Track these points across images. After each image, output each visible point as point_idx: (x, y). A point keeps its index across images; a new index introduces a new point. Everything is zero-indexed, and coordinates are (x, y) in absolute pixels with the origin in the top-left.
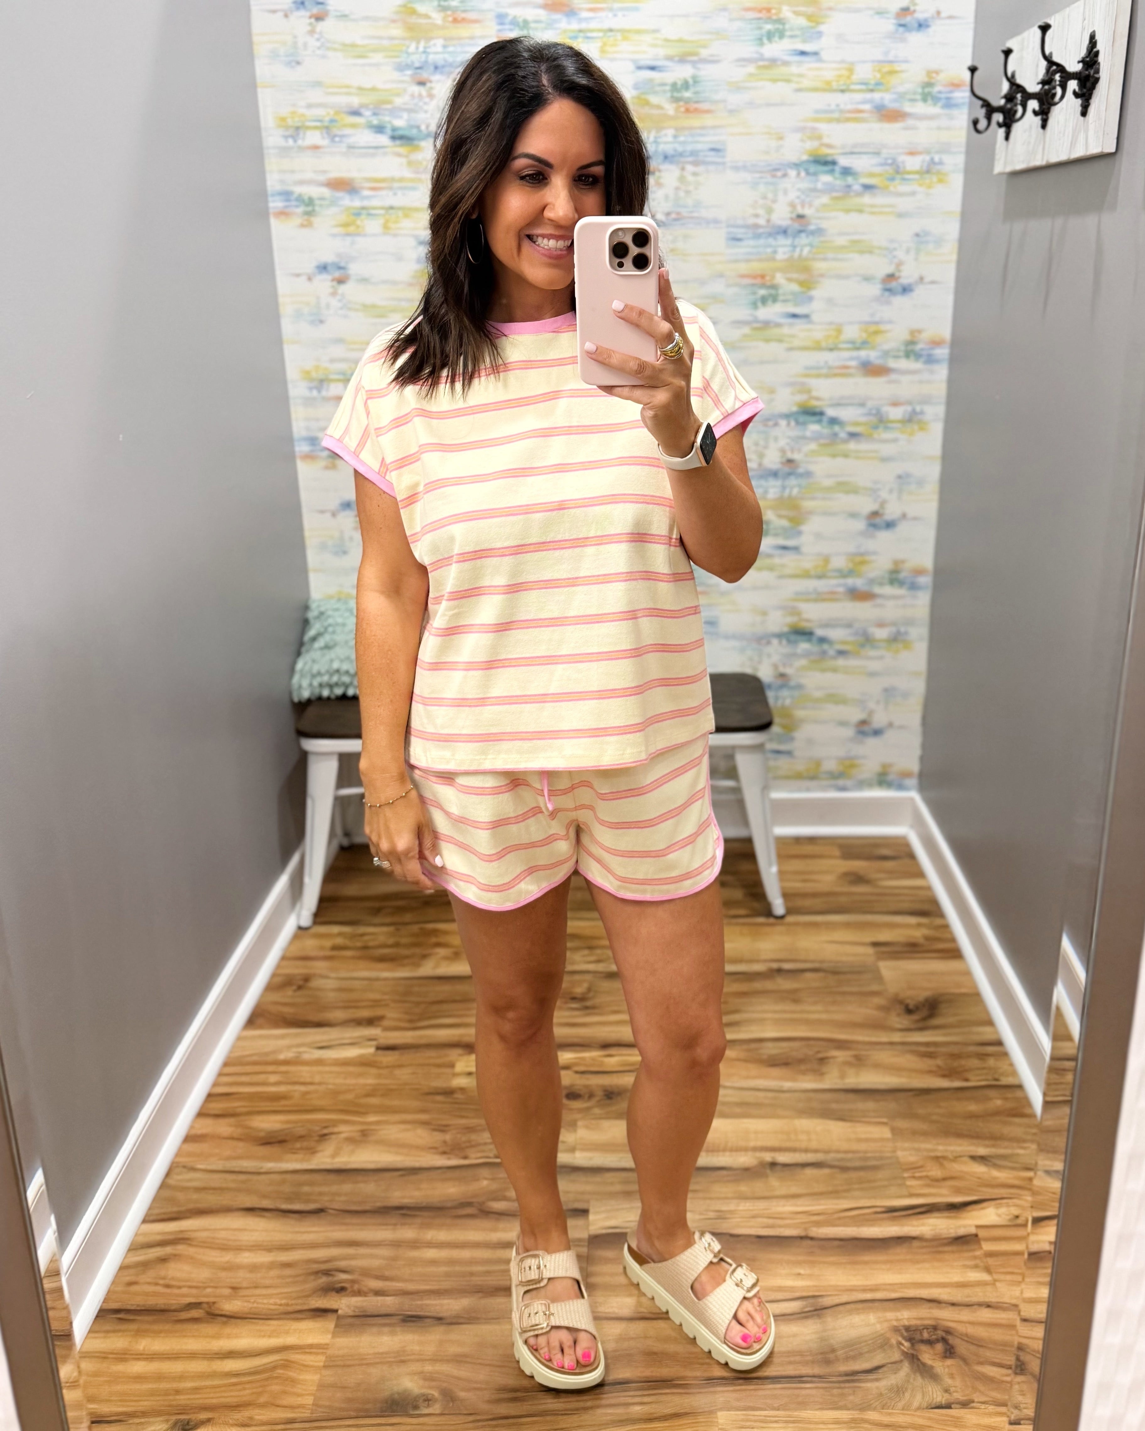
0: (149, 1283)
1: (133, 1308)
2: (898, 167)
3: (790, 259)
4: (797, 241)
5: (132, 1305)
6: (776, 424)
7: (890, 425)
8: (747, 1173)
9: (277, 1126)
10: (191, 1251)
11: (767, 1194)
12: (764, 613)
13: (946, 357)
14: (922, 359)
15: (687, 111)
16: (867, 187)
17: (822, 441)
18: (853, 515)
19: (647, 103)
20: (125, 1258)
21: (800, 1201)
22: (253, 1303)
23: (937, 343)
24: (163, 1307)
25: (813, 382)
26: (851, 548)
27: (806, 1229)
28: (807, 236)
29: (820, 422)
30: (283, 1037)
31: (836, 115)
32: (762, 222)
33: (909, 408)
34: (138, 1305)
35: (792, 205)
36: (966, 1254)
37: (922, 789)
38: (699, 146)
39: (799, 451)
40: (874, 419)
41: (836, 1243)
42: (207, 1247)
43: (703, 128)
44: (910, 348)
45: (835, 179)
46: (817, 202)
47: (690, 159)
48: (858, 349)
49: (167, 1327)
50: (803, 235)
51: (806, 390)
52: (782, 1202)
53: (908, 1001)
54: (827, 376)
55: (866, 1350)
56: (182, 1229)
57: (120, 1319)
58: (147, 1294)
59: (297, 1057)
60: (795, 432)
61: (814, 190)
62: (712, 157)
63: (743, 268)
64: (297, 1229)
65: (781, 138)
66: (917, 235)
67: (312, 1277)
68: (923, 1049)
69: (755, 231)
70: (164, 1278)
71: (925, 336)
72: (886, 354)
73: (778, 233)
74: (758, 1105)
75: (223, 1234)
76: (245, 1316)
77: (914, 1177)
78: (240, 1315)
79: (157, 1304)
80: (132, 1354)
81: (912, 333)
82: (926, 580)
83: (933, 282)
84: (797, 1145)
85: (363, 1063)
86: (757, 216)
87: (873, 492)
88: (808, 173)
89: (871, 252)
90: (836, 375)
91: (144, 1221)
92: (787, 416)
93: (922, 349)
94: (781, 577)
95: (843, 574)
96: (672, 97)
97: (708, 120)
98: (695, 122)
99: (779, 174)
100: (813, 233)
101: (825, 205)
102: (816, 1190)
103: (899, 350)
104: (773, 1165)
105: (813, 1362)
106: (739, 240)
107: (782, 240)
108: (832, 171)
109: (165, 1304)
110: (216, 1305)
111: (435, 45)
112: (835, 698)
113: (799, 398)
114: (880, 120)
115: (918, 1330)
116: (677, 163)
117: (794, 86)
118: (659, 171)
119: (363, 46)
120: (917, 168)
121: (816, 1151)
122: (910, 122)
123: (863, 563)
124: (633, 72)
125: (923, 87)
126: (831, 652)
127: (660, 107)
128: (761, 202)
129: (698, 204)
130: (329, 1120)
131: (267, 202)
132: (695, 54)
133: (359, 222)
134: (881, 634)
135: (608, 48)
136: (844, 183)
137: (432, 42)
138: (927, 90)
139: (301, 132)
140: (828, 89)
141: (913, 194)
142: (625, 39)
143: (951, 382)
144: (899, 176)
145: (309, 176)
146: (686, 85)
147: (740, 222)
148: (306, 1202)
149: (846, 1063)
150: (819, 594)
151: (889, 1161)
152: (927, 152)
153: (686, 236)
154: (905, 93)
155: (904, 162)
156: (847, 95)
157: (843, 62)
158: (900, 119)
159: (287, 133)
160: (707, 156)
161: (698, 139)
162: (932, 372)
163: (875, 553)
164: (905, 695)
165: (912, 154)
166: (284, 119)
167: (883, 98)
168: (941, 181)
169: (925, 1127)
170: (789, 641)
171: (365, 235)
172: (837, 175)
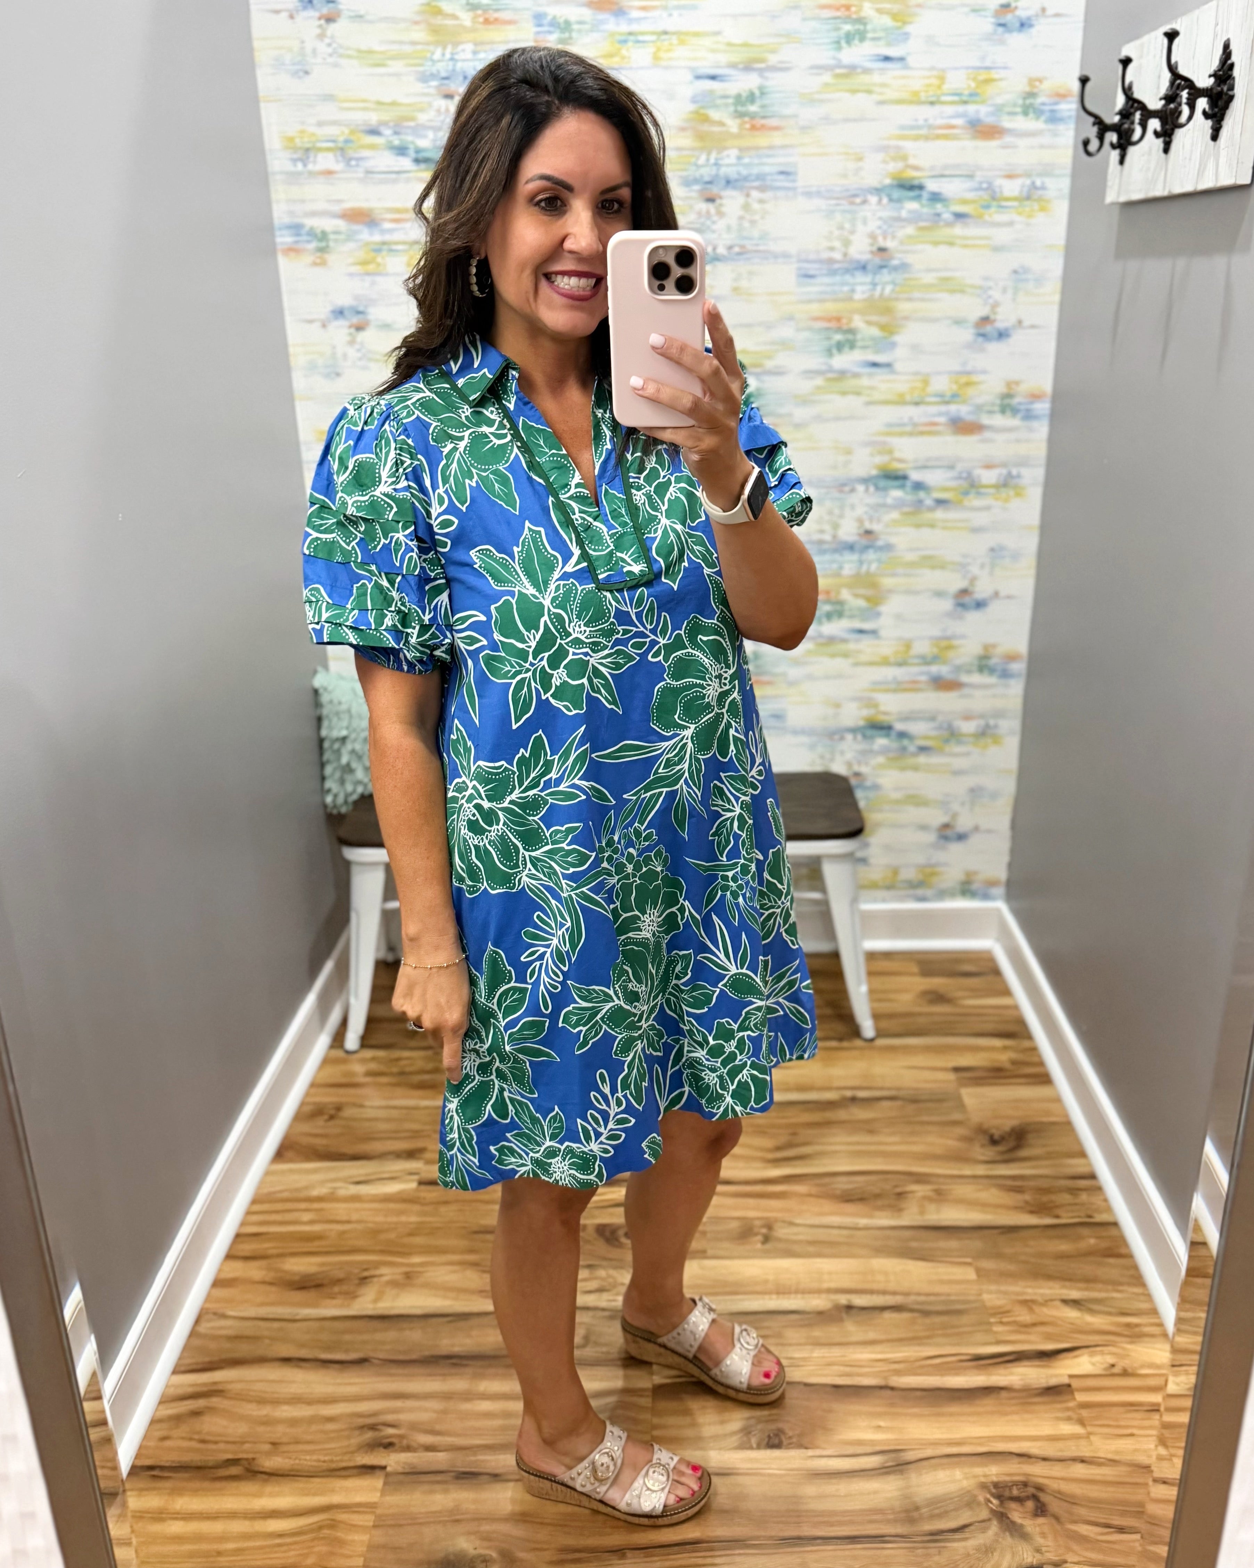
0: (183, 1438)
1: (167, 1465)
2: (994, 192)
3: (870, 299)
4: (878, 278)
5: (166, 1461)
6: (853, 490)
7: (983, 490)
8: (822, 1317)
9: (313, 1269)
10: (226, 1403)
11: (843, 1340)
12: (838, 706)
13: (1047, 412)
14: (1019, 416)
15: (753, 128)
16: (959, 216)
17: (906, 509)
18: (939, 594)
19: (706, 119)
20: (156, 1410)
21: (878, 1348)
22: (295, 1459)
23: (1036, 397)
24: (199, 1464)
25: (895, 441)
26: (936, 632)
27: (885, 1378)
28: (890, 273)
29: (902, 487)
30: (314, 1171)
31: (924, 132)
32: (837, 256)
33: (1004, 471)
34: (172, 1462)
35: (873, 237)
36: (1058, 1406)
37: (1010, 898)
38: (767, 169)
39: (879, 520)
40: (964, 484)
41: (919, 1393)
42: (242, 1400)
43: (771, 147)
44: (1007, 401)
45: (923, 206)
46: (901, 234)
47: (756, 184)
48: (947, 403)
49: (205, 1484)
50: (885, 271)
51: (886, 450)
52: (859, 1349)
53: (993, 1131)
54: (911, 434)
55: (951, 1507)
56: (216, 1380)
57: (153, 1476)
58: (181, 1450)
59: (332, 1193)
60: (873, 498)
61: (898, 219)
62: (781, 182)
63: (815, 309)
64: (338, 1381)
65: (860, 159)
66: (1015, 272)
67: (358, 1432)
68: (1010, 1183)
69: (831, 267)
70: (199, 1433)
71: (1023, 388)
72: (979, 408)
73: (856, 269)
74: (831, 1244)
75: (259, 1386)
76: (286, 1473)
77: (1002, 1323)
78: (281, 1472)
79: (192, 1461)
80: (168, 1514)
81: (1009, 384)
82: (1019, 667)
83: (1033, 327)
84: (875, 1286)
85: (404, 1199)
86: (832, 249)
87: (961, 567)
88: (891, 200)
89: (962, 292)
90: (922, 433)
91: (175, 1372)
92: (865, 481)
93: (1020, 404)
94: (857, 664)
95: (926, 661)
96: (736, 111)
97: (777, 139)
98: (762, 140)
99: (858, 200)
100: (896, 269)
101: (910, 237)
102: (895, 1336)
103: (993, 404)
104: (849, 1308)
105: (896, 1521)
106: (811, 277)
107: (861, 278)
108: (918, 198)
109: (200, 1460)
110: (256, 1462)
111: (463, 50)
112: (915, 800)
113: (879, 460)
114: (974, 137)
115: (1006, 1486)
116: (741, 189)
117: (876, 97)
118: (721, 198)
119: (382, 53)
120: (1016, 193)
121: (894, 1293)
122: (1008, 139)
123: (949, 647)
124: (691, 83)
125: (1025, 99)
126: (912, 749)
127: (721, 124)
128: (837, 233)
129: (764, 236)
130: (368, 1262)
131: (273, 236)
132: (762, 61)
133: (379, 260)
134: (968, 727)
135: (662, 54)
136: (932, 211)
137: (461, 47)
138: (1028, 102)
139: (312, 155)
140: (915, 100)
141: (1011, 224)
142: (682, 43)
143: (1052, 441)
144: (995, 203)
145: (321, 206)
146: (752, 98)
147: (812, 257)
148: (347, 1351)
149: (925, 1198)
150: (899, 683)
151: (974, 1305)
152: (1028, 175)
153: (751, 273)
154: (1003, 105)
155: (1000, 187)
156: (937, 108)
157: (932, 68)
158: (997, 136)
159: (295, 156)
160: (776, 180)
161: (765, 160)
162: (1031, 430)
163: (963, 637)
164: (994, 796)
165: (1010, 177)
166: (291, 139)
167: (977, 112)
168: (1043, 209)
169: (1012, 1267)
170: (865, 736)
171: (387, 274)
172: (924, 202)
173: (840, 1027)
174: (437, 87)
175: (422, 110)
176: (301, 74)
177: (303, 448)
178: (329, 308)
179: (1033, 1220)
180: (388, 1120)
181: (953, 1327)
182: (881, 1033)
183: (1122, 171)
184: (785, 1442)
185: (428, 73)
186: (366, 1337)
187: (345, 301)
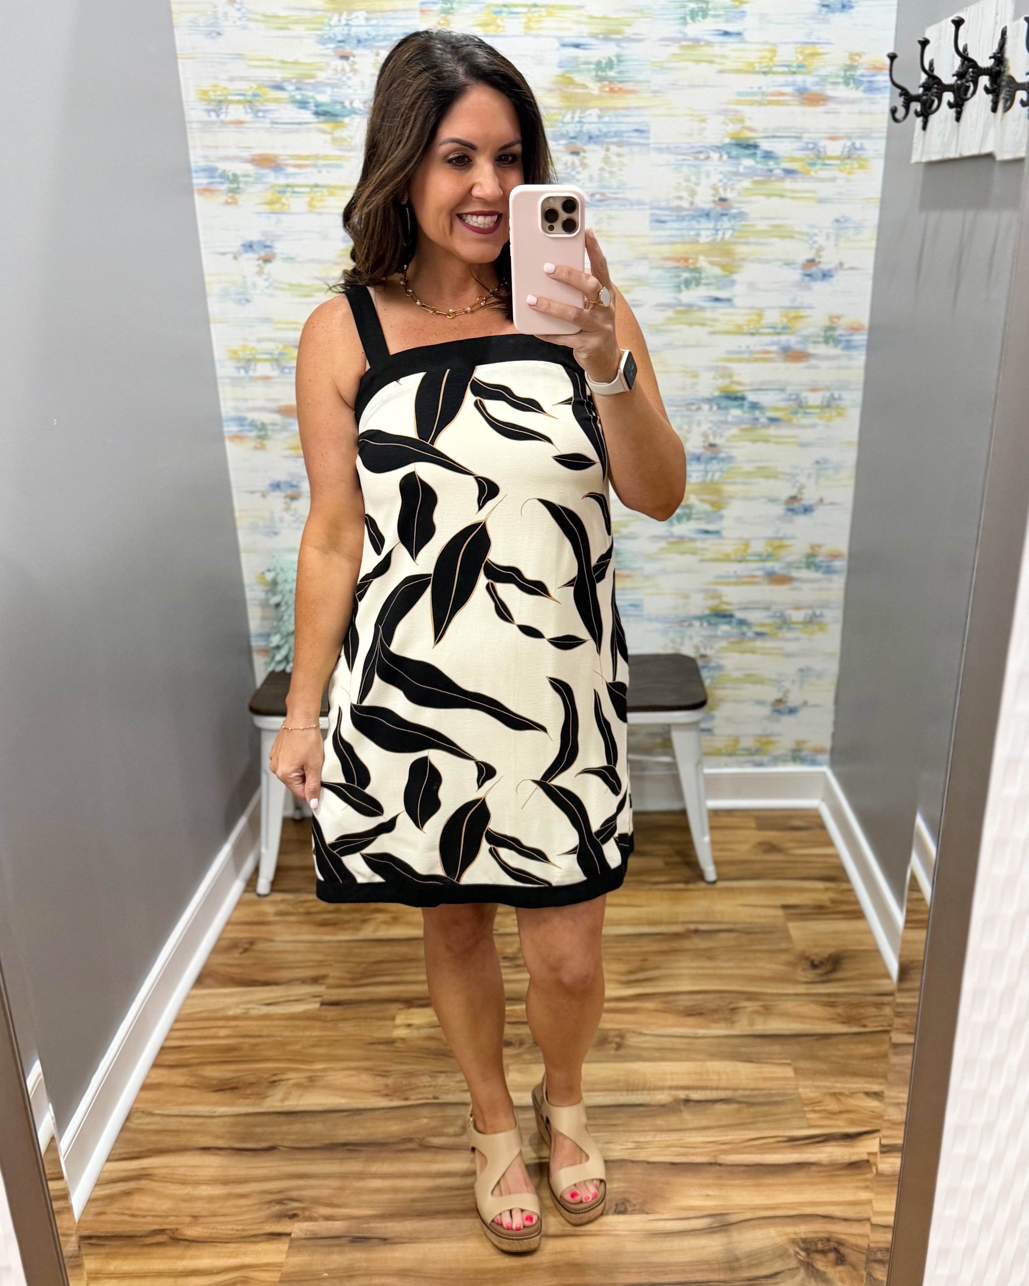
0: (116, 1213)
1: (102, 1235)
2: (819, 151)
3: (713, 243)
4: (719, 223)
5: (102, 1232)
6: (699, 409)
7: (809, 411)
8: (664, 1109)
9: (228, 1075)
10: (153, 1185)
11: (681, 1126)
12: (687, 597)
13: (865, 343)
14: (840, 346)
15: (612, 90)
16: (789, 172)
17: (743, 426)
18: (773, 500)
19: (571, 82)
20: (92, 1191)
21: (710, 1133)
22: (213, 1229)
23: (855, 329)
24: (130, 1234)
25: (735, 367)
26: (770, 533)
27: (715, 1157)
28: (730, 220)
29: (741, 406)
30: (231, 995)
31: (758, 98)
32: (685, 204)
33: (828, 394)
34: (107, 1232)
35: (715, 188)
36: (859, 1177)
37: (833, 764)
38: (624, 127)
39: (721, 435)
40: (793, 405)
41: (742, 1168)
42: (167, 1182)
43: (627, 108)
45: (757, 162)
46: (739, 186)
47: (615, 140)
48: (779, 334)
49: (136, 1250)
50: (725, 218)
51: (727, 374)
52: (694, 1134)
53: (814, 957)
54: (748, 361)
55: (766, 1259)
56: (145, 1166)
57: (91, 1244)
58: (115, 1223)
59: (246, 1013)
60: (717, 417)
61: (737, 174)
62: (636, 138)
63: (666, 250)
64: (250, 1165)
65: (704, 121)
66: (837, 221)
67: (266, 1206)
68: (825, 999)
69: (679, 214)
70: (129, 1209)
71: (843, 322)
72: (806, 339)
73: (701, 216)
74: (673, 1050)
75: (181, 1171)
76: (205, 1240)
77: (814, 1111)
78: (201, 1240)
79: (124, 1231)
80: (104, 1274)
81: (832, 318)
82: (841, 564)
83: (852, 268)
84: (709, 1084)
85: (308, 1017)
86: (680, 198)
87: (791, 477)
88: (730, 157)
89: (792, 237)
90: (757, 360)
91: (108, 1160)
92: (709, 401)
93: (841, 335)
94: (703, 561)
95: (762, 558)
96: (597, 76)
97: (632, 101)
98: (619, 102)
99: (702, 156)
100: (734, 217)
101: (747, 189)
102: (724, 1123)
103: (818, 336)
104: (687, 1101)
105: (719, 1269)
106: (663, 222)
107: (705, 224)
108: (753, 155)
109: (131, 1231)
110: (179, 1231)
111: (357, 17)
112: (753, 679)
113: (721, 382)
114: (802, 104)
115: (812, 1242)
116: (602, 143)
117: (717, 67)
118: (584, 152)
119: (285, 17)
120: (838, 153)
121: (725, 1089)
122: (831, 106)
123: (780, 547)
124: (558, 50)
125: (845, 71)
126: (750, 634)
127: (584, 87)
128: (684, 184)
129: (621, 186)
130: (278, 1069)
131: (191, 178)
132: (620, 32)
133: (284, 200)
134: (798, 616)
135: (532, 25)
136: (766, 167)
137: (355, 14)
138: (848, 73)
139: (224, 106)
140: (750, 70)
141: (833, 179)
142: (550, 15)
143: (868, 368)
144: (820, 162)
145: (233, 152)
146: (610, 65)
147: (663, 204)
148: (258, 1141)
149: (755, 1012)
150: (738, 577)
151: (791, 1097)
152: (849, 137)
153: (610, 218)
154: (827, 76)
155: (824, 147)
156: (770, 78)
157: (766, 43)
158: (821, 102)
159: (210, 107)
160: (632, 137)
161: (622, 119)
162: (850, 358)
163: (793, 538)
164: (820, 675)
165: (833, 138)
166: (205, 92)
167: (804, 81)
168: (861, 167)
169: (824, 1067)
170: (710, 624)
171: (291, 213)
172: (759, 159)
173: (686, 872)
174: (335, 49)
175: (321, 69)
176: (214, 35)
177: (218, 365)
178: (240, 242)
179: (843, 1029)
180: (295, 952)
181: (773, 1114)
182: (721, 877)
183: (924, 135)
184: (630, 1209)
185: (326, 37)
186: (276, 1129)
187: (255, 236)
